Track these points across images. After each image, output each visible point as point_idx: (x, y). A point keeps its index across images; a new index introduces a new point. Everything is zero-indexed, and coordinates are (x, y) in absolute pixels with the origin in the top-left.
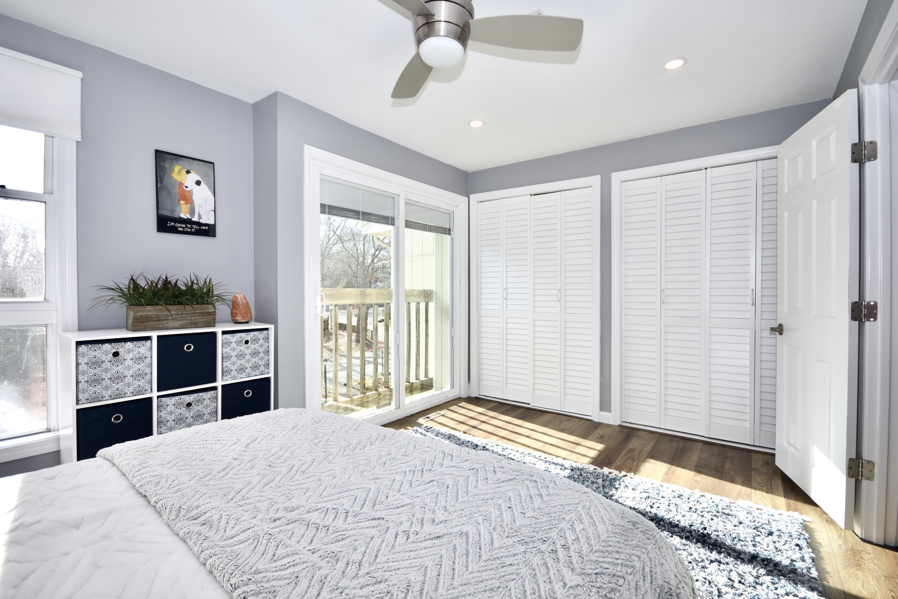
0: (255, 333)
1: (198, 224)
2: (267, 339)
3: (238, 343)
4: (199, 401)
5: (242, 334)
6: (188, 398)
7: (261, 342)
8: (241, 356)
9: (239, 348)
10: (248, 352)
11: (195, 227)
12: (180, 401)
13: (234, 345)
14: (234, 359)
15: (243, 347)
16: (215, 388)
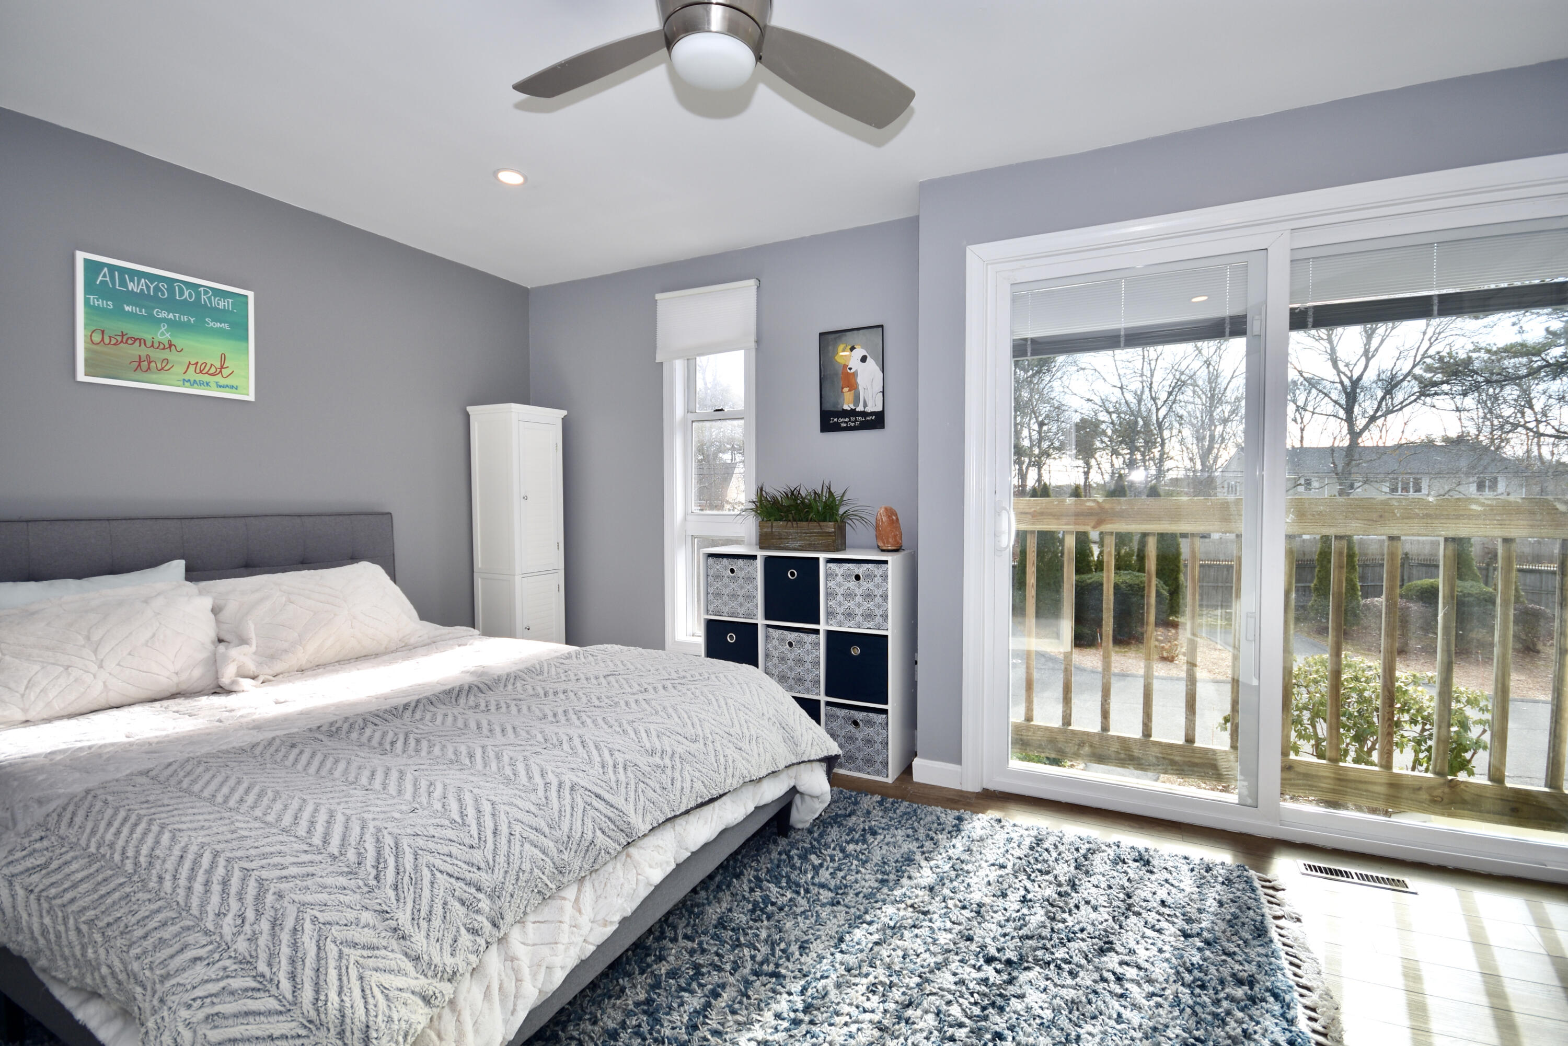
0: (870, 566)
1: (864, 414)
2: (885, 577)
3: (846, 576)
4: (799, 642)
5: (850, 565)
6: (792, 636)
7: (878, 580)
8: (849, 595)
9: (847, 585)
10: (859, 592)
11: (859, 418)
12: (782, 636)
13: (840, 579)
14: (840, 598)
15: (853, 584)
16: (817, 632)
